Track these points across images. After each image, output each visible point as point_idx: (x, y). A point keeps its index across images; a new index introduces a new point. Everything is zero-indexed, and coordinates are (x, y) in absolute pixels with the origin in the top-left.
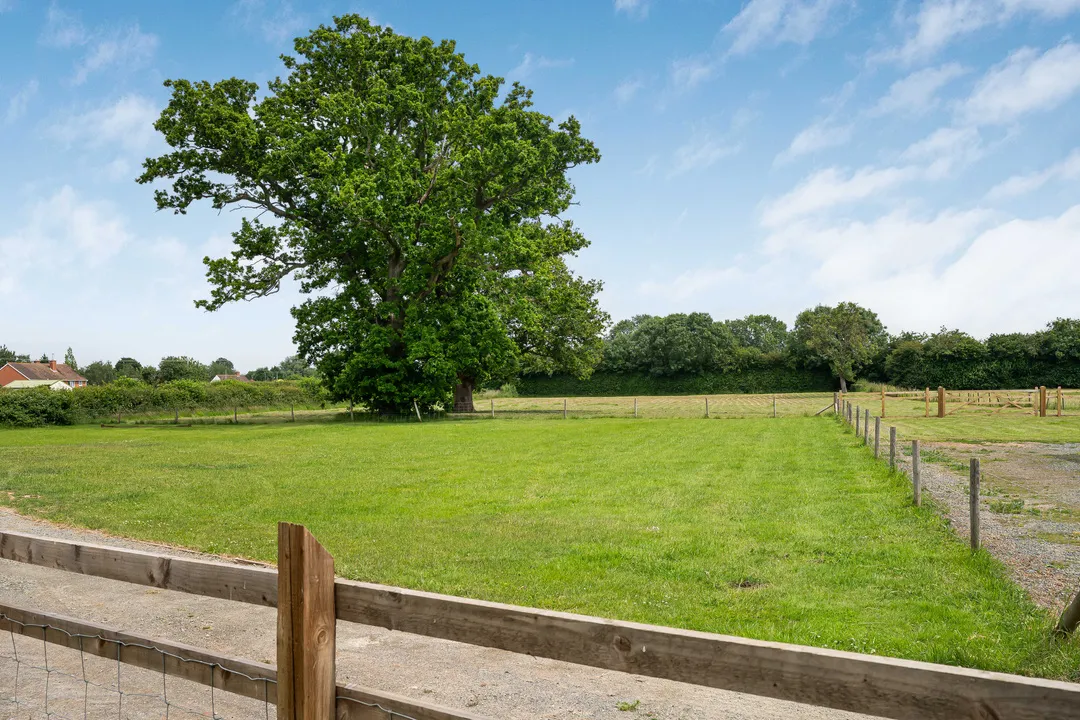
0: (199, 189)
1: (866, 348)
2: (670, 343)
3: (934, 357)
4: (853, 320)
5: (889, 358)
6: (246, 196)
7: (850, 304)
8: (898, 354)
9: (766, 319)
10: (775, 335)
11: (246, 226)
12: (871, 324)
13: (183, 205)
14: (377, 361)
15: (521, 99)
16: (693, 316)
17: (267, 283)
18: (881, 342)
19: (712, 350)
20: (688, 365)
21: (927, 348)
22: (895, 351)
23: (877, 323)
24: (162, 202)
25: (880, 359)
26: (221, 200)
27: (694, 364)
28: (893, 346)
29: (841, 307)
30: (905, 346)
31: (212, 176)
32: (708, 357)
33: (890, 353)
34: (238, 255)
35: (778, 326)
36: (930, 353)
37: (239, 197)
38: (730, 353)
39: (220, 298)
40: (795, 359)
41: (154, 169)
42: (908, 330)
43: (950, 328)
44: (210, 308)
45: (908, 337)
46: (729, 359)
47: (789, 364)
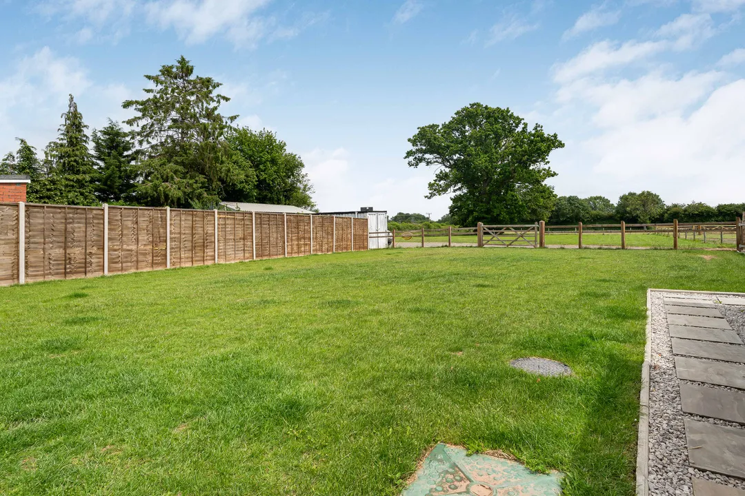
0: (421, 160)
1: (655, 211)
2: (559, 209)
3: (689, 214)
4: (648, 199)
5: (666, 215)
6: (437, 162)
7: (648, 192)
8: (670, 214)
9: (600, 198)
10: (604, 205)
11: (442, 171)
12: (657, 200)
13: (417, 165)
14: (482, 215)
15: (538, 129)
16: (570, 198)
17: (445, 190)
18: (662, 207)
19: (579, 212)
20: (568, 218)
21: (685, 210)
22: (669, 212)
23: (660, 200)
24: (410, 164)
25: (662, 215)
26: (428, 163)
27: (571, 218)
28: (668, 210)
29: (643, 193)
30: (674, 210)
31: (427, 156)
32: (577, 215)
33: (667, 213)
34: (435, 181)
35: (606, 202)
36: (687, 213)
37: (435, 162)
38: (587, 213)
39: (432, 195)
40: (619, 215)
41: (409, 154)
42: (675, 202)
43: (697, 201)
44: (429, 198)
45: (675, 206)
46: (587, 216)
47: (616, 218)
